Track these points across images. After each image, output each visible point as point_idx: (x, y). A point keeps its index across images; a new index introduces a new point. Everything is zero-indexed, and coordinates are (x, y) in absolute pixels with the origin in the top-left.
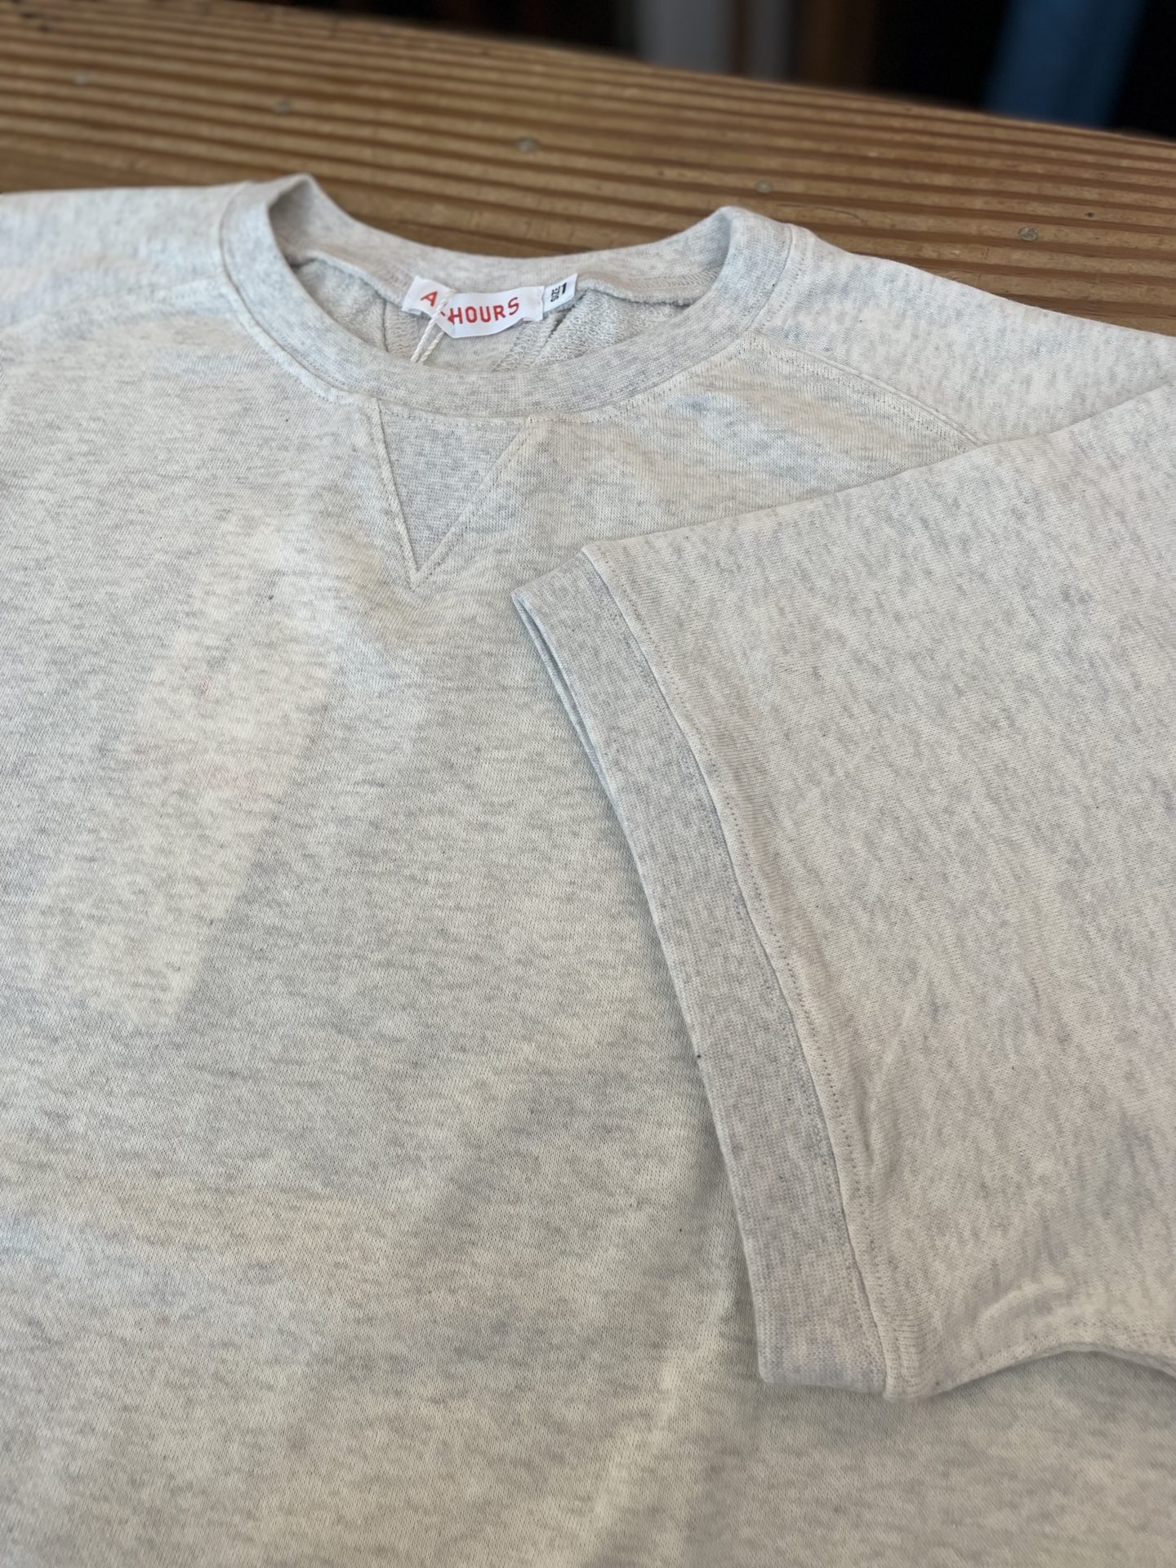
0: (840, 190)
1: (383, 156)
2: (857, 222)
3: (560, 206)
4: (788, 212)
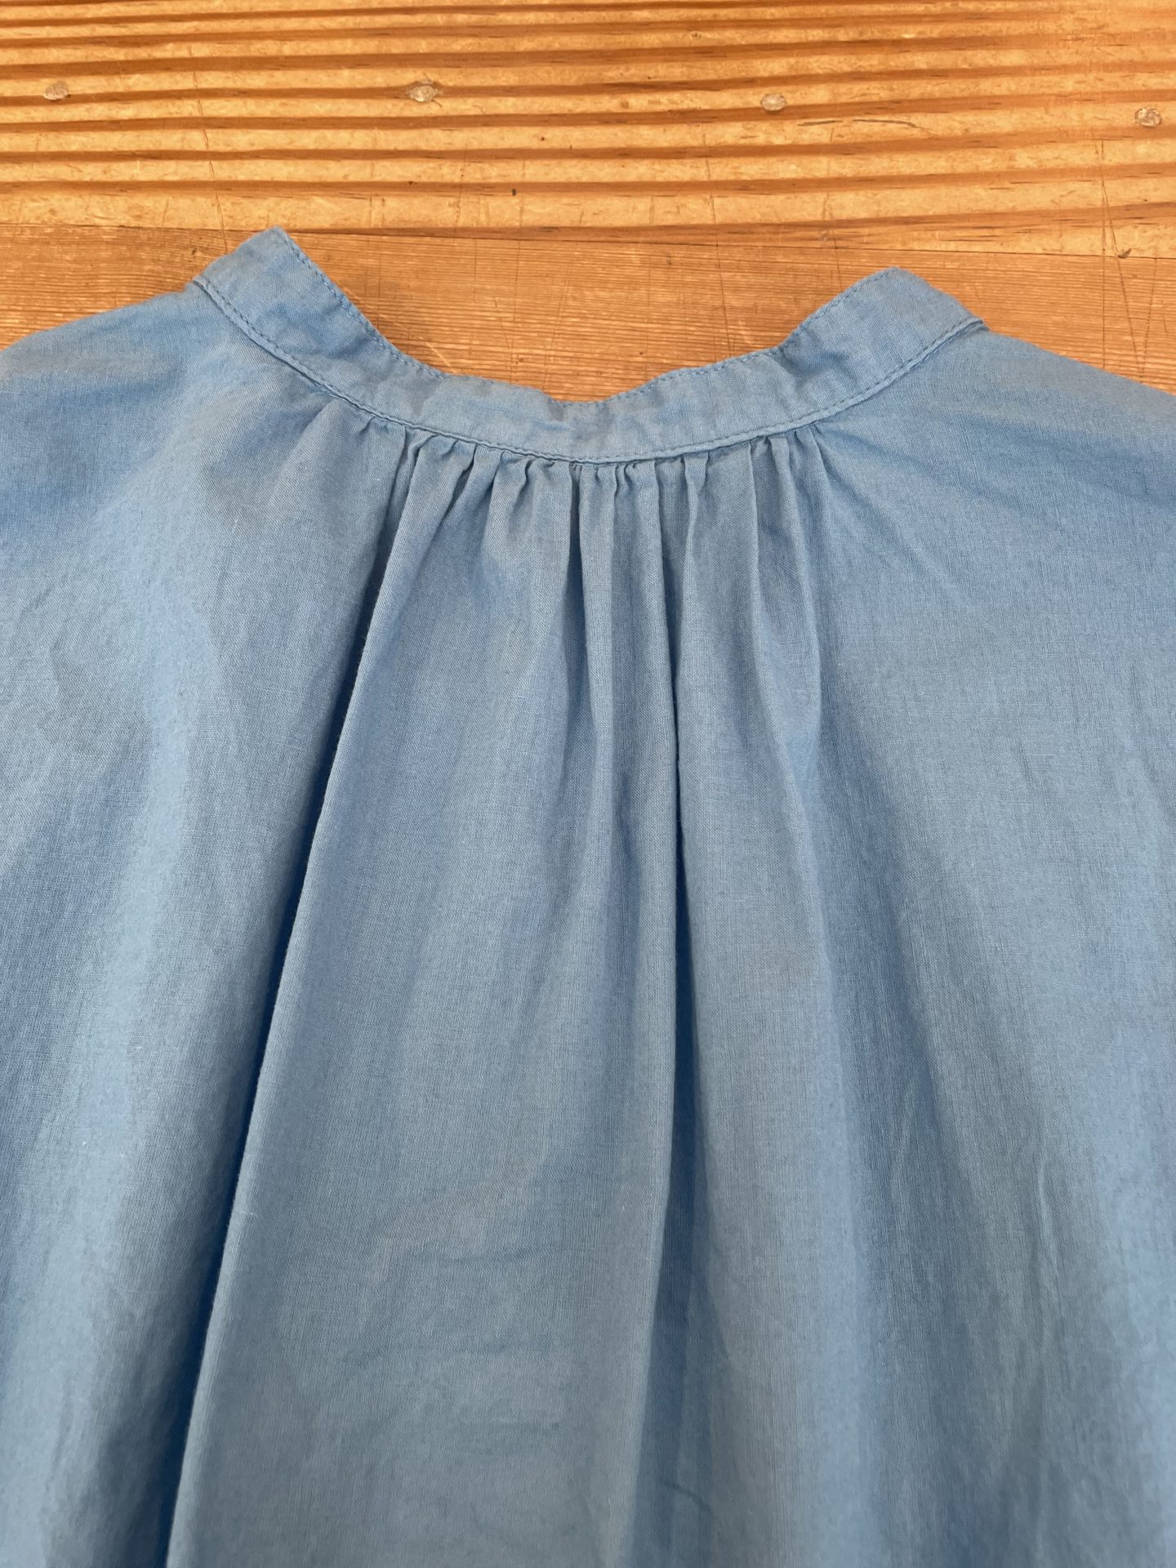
0: (877, 91)
1: (219, 140)
2: (915, 133)
3: (494, 172)
4: (817, 133)
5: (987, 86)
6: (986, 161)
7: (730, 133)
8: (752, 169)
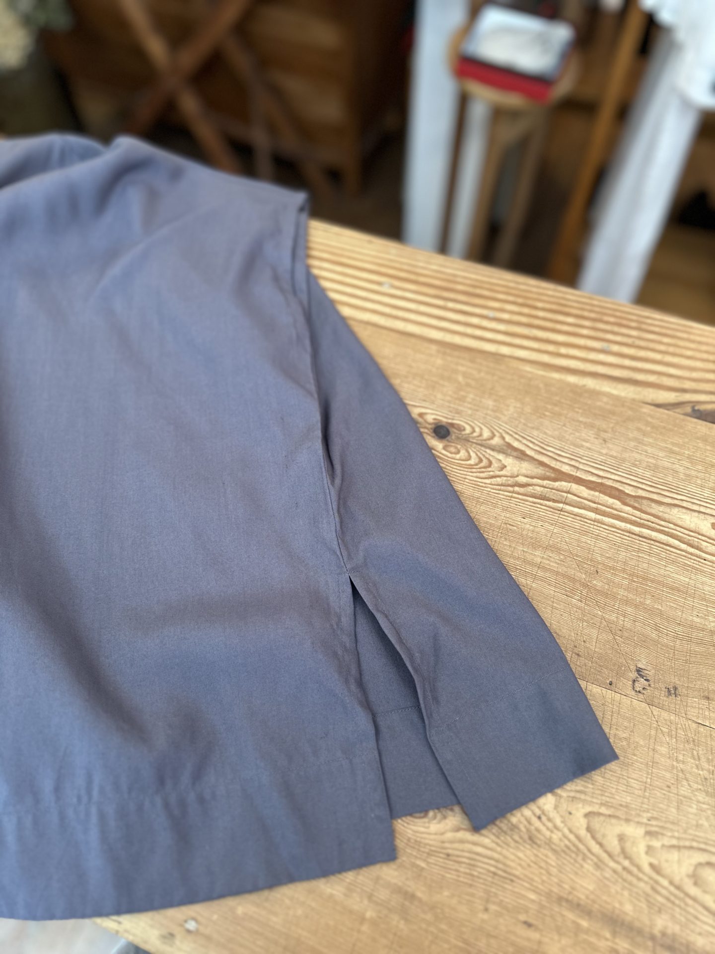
0: (524, 320)
3: (400, 314)
4: (502, 327)
5: (559, 327)
6: (551, 348)
7: (475, 321)
8: (478, 333)
